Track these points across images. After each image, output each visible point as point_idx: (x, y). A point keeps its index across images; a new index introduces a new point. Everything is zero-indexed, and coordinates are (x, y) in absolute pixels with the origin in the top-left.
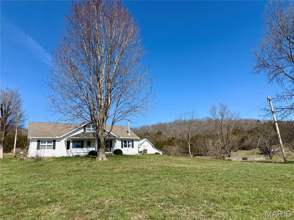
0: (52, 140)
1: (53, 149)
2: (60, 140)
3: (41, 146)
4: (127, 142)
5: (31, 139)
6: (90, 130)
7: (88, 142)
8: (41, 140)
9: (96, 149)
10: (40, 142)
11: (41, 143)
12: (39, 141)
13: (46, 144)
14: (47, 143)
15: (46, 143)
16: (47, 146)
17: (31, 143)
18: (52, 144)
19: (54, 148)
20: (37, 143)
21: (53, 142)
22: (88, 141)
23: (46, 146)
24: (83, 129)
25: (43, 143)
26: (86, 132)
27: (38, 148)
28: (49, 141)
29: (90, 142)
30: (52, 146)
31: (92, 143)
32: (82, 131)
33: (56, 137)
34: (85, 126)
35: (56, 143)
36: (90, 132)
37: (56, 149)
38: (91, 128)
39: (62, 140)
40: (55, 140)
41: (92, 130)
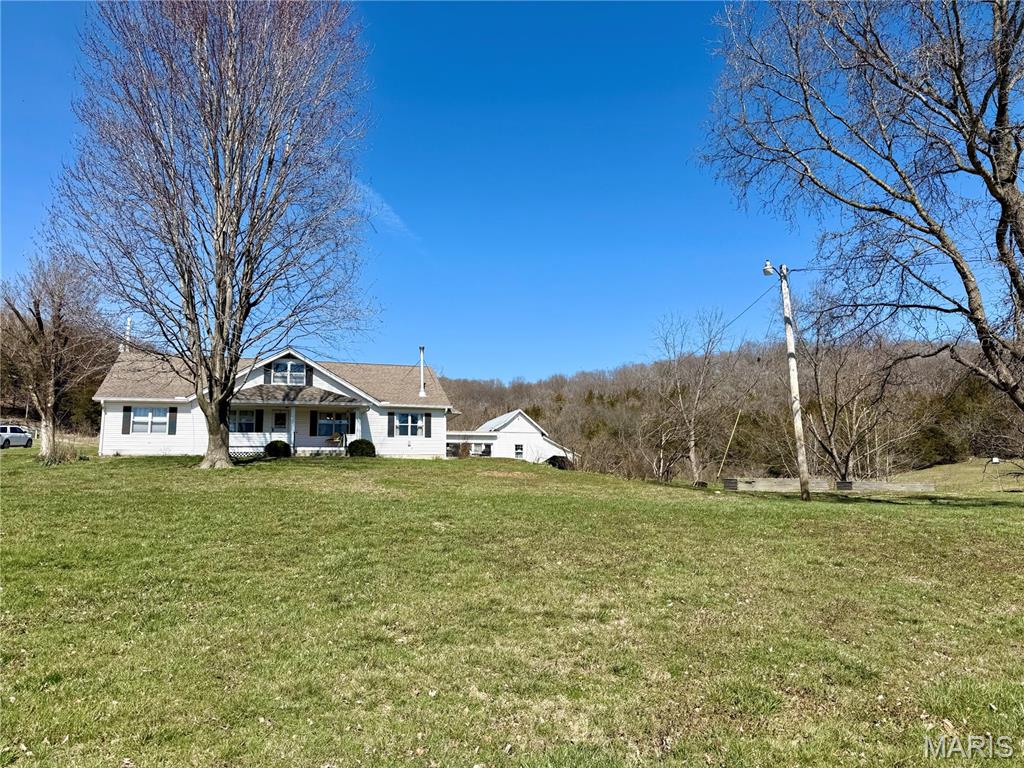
0: (167, 407)
1: (169, 434)
2: (188, 406)
3: (134, 423)
4: (410, 418)
5: (103, 402)
6: (286, 377)
7: (277, 414)
8: (133, 406)
11: (135, 415)
12: (127, 409)
13: (149, 418)
14: (150, 414)
15: (148, 415)
16: (152, 423)
18: (166, 419)
19: (172, 430)
20: (121, 415)
21: (168, 414)
22: (278, 412)
23: (150, 424)
24: (263, 376)
25: (138, 416)
26: (272, 384)
27: (126, 430)
28: (156, 409)
29: (284, 415)
30: (165, 423)
32: (260, 380)
33: (178, 398)
34: (268, 366)
35: (180, 416)
36: (283, 384)
37: (177, 433)
38: (287, 374)
39: (197, 408)
40: (175, 408)
41: (291, 378)
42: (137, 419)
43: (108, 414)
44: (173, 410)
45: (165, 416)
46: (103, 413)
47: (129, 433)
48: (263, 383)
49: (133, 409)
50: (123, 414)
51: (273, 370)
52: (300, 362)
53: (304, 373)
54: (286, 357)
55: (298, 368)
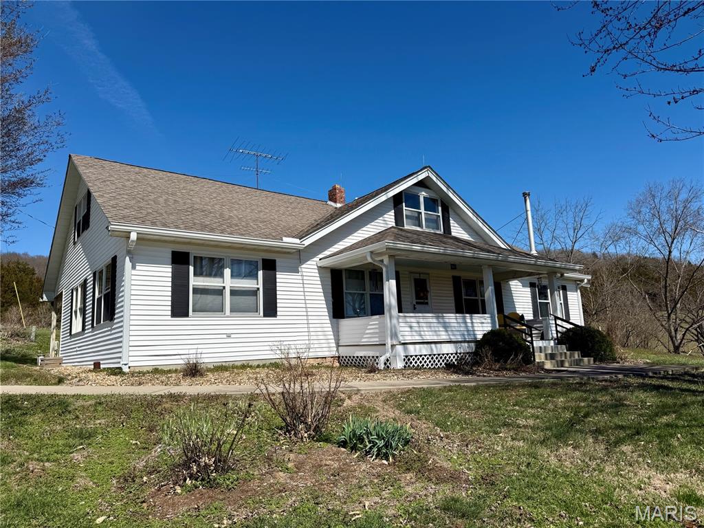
0: (258, 257)
1: (265, 315)
2: (300, 256)
3: (196, 291)
5: (134, 236)
6: (420, 218)
7: (416, 280)
8: (194, 252)
9: (493, 323)
10: (191, 269)
11: (196, 273)
12: (180, 259)
13: (228, 281)
14: (227, 272)
15: (222, 275)
16: (234, 293)
17: (134, 268)
18: (257, 283)
19: (271, 310)
20: (166, 271)
21: (260, 273)
22: (417, 276)
23: (227, 293)
24: (392, 213)
26: (406, 227)
27: (179, 308)
28: (244, 267)
29: (424, 281)
30: (254, 293)
31: (433, 291)
32: (389, 219)
33: (285, 239)
34: (397, 200)
35: (282, 279)
36: (419, 229)
37: (278, 313)
38: (421, 213)
39: (309, 262)
40: (275, 261)
41: (425, 219)
42: (202, 282)
43: (140, 268)
44: (270, 266)
45: (255, 276)
46: (128, 265)
47: (186, 315)
48: (394, 224)
49: (192, 260)
50: (170, 270)
51: (404, 204)
52: (434, 196)
53: (440, 214)
54: (422, 184)
55: (431, 204)
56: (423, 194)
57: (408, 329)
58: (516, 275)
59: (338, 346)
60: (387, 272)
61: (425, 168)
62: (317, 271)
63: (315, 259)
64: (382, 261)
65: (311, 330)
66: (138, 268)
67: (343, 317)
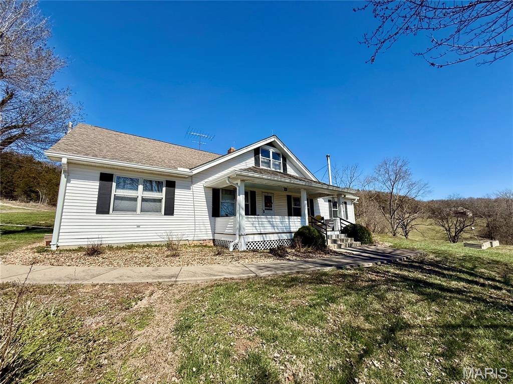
0: (163, 179)
1: (165, 214)
2: (190, 180)
3: (116, 198)
5: (64, 161)
6: (270, 163)
7: (266, 197)
8: (116, 174)
9: (303, 221)
10: (114, 184)
11: (118, 187)
12: (106, 178)
13: (140, 192)
14: (141, 187)
15: (137, 189)
16: (144, 200)
17: (68, 181)
18: (162, 195)
19: (169, 211)
20: (95, 185)
21: (164, 189)
22: (266, 194)
23: (139, 200)
24: (253, 159)
25: (124, 188)
26: (261, 167)
27: (103, 208)
28: (151, 184)
29: (270, 197)
30: (160, 200)
31: (275, 203)
32: (251, 162)
33: (179, 169)
34: (257, 151)
35: (179, 193)
36: (268, 169)
37: (175, 213)
38: (270, 160)
39: (198, 184)
40: (175, 182)
41: (273, 164)
42: (121, 193)
43: (74, 182)
44: (171, 185)
45: (160, 191)
46: (63, 179)
47: (108, 213)
48: (254, 166)
49: (115, 178)
50: (98, 184)
51: (260, 155)
52: (278, 151)
53: (281, 162)
54: (271, 144)
55: (276, 156)
56: (272, 150)
57: (251, 225)
58: (321, 195)
59: (214, 233)
60: (239, 190)
61: (273, 136)
62: (203, 189)
63: (202, 182)
64: (237, 184)
65: (196, 223)
66: (72, 182)
67: (219, 216)
